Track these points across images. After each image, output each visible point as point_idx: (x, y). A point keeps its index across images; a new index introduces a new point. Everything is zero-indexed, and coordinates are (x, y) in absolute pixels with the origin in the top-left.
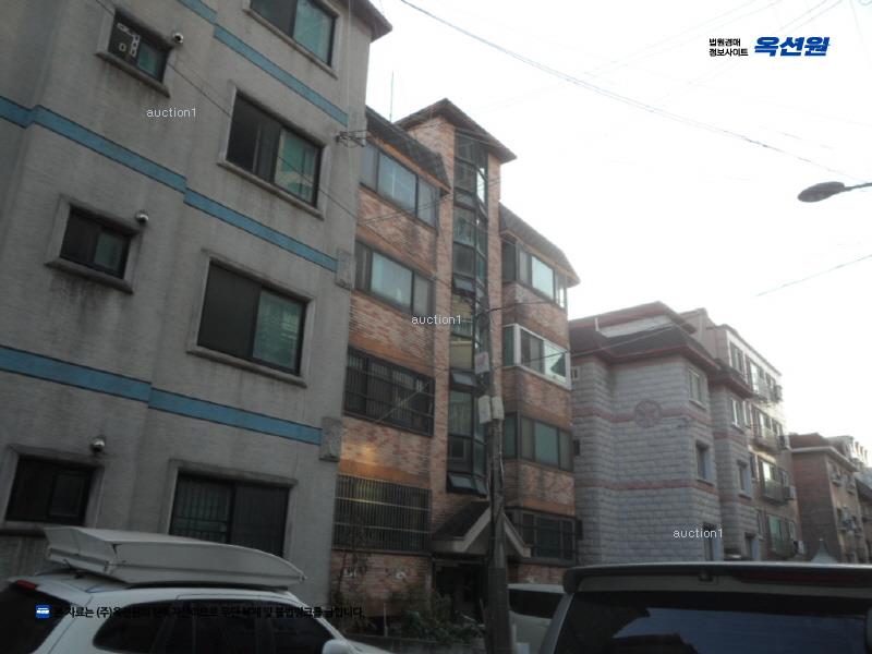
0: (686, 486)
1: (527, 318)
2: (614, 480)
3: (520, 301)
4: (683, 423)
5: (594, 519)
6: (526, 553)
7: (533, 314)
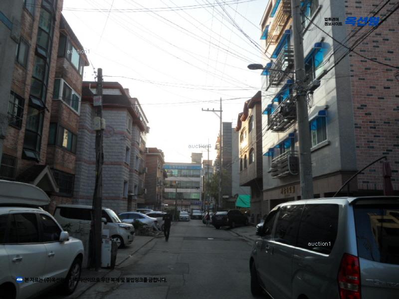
0: (120, 165)
1: (67, 77)
2: (88, 159)
3: (65, 67)
4: (123, 138)
5: (79, 176)
6: (57, 190)
7: (69, 75)
